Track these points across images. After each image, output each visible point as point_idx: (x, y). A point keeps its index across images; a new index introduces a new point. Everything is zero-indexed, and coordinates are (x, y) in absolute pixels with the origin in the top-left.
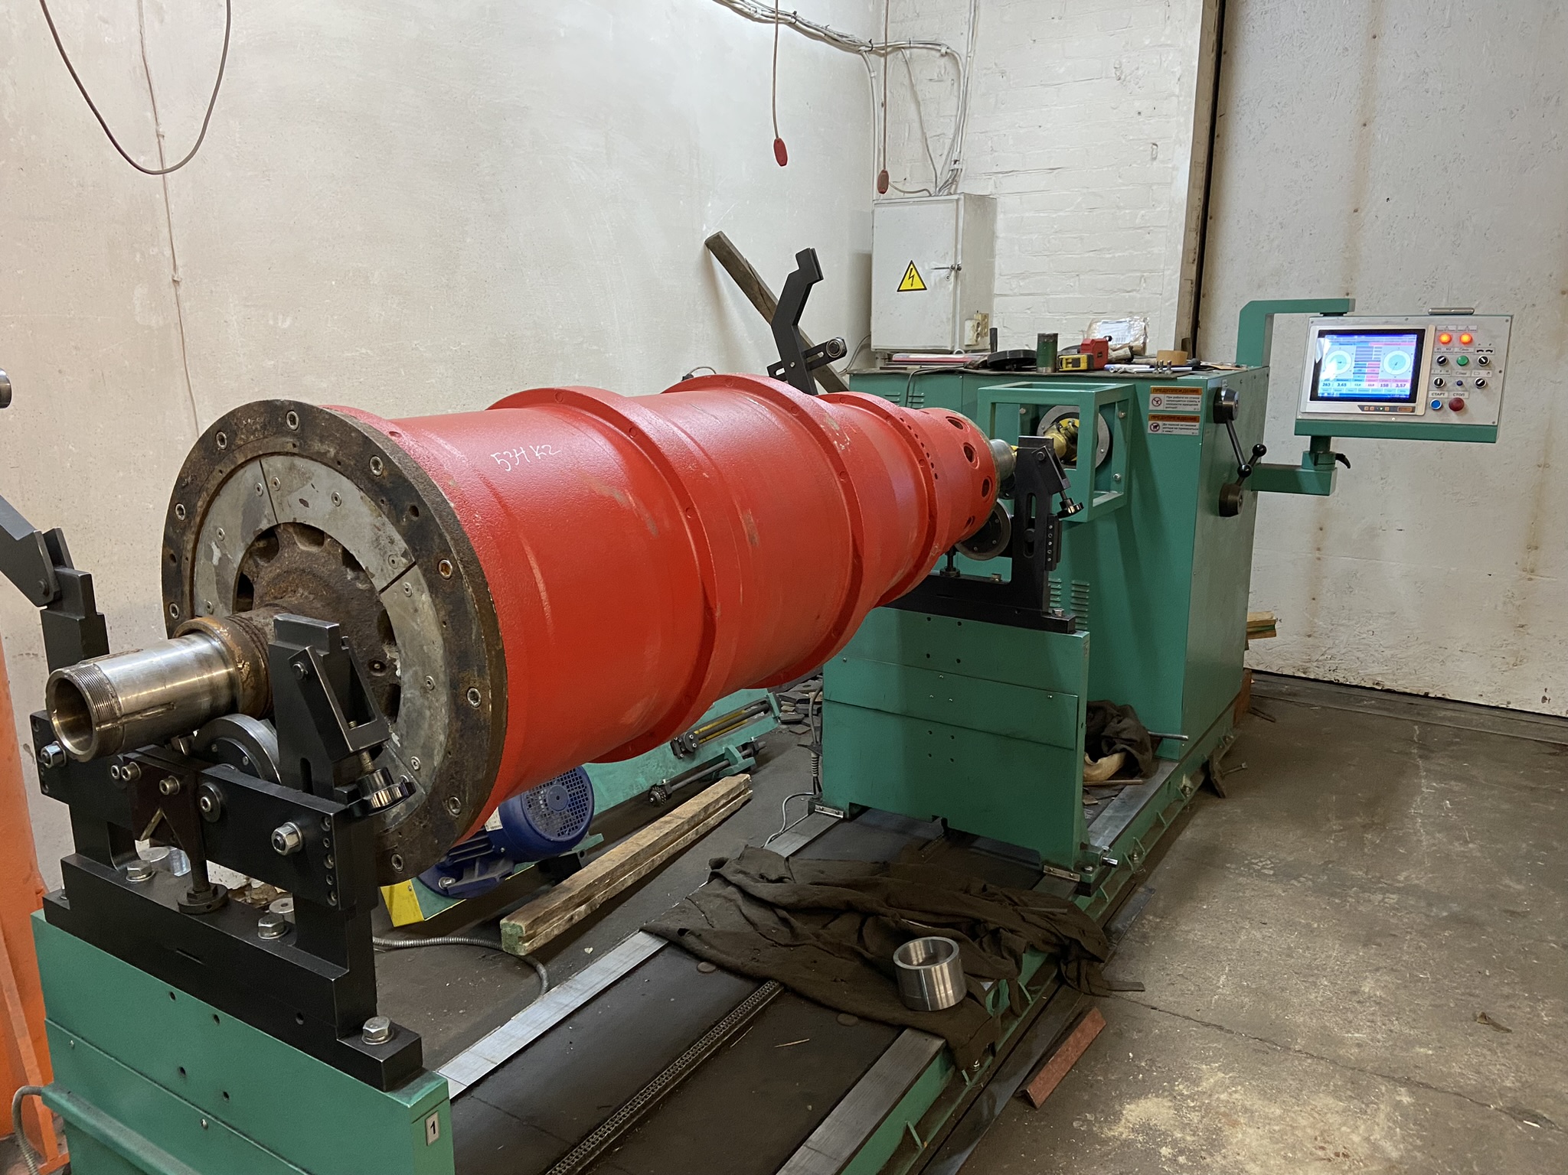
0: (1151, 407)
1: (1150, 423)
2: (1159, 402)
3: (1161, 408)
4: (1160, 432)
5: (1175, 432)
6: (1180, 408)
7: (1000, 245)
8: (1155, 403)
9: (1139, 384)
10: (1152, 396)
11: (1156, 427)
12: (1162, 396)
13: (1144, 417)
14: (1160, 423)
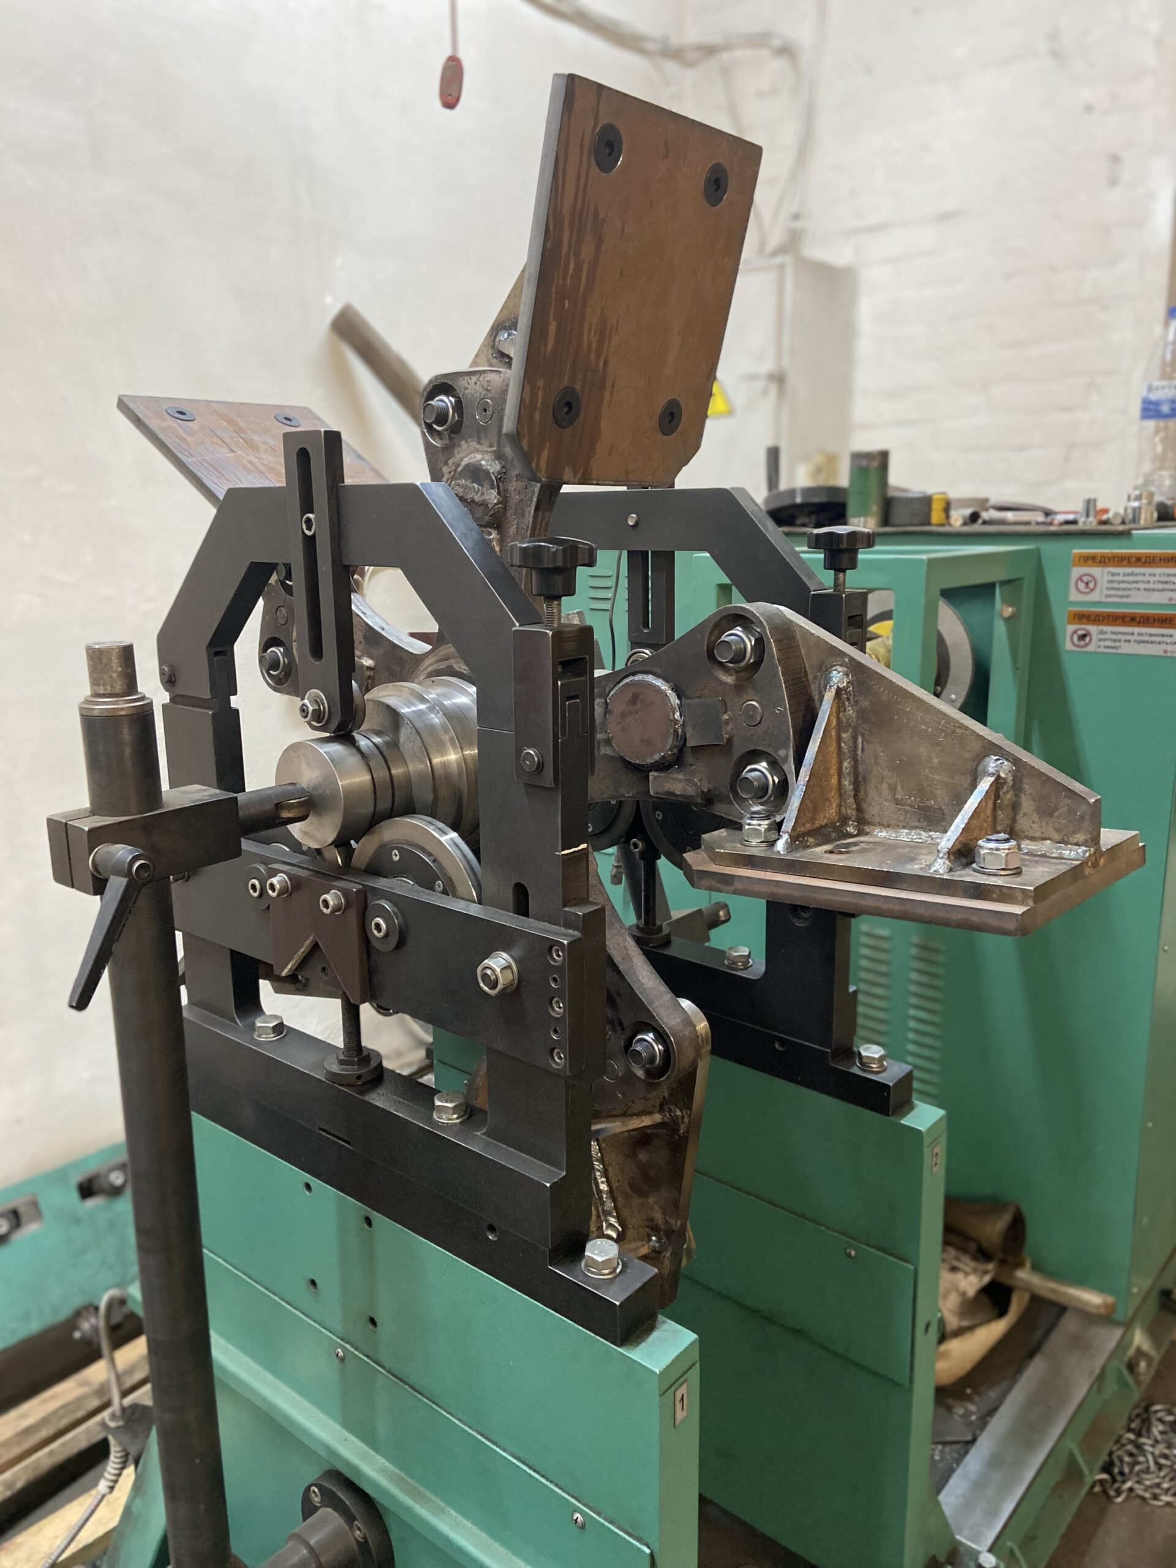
0: (1074, 596)
1: (1071, 628)
2: (1090, 584)
3: (1095, 596)
4: (1091, 648)
5: (1127, 649)
6: (1137, 597)
7: (864, 346)
8: (1081, 586)
9: (1048, 548)
10: (1077, 571)
11: (1083, 637)
12: (1096, 571)
13: (1059, 615)
14: (1093, 629)
